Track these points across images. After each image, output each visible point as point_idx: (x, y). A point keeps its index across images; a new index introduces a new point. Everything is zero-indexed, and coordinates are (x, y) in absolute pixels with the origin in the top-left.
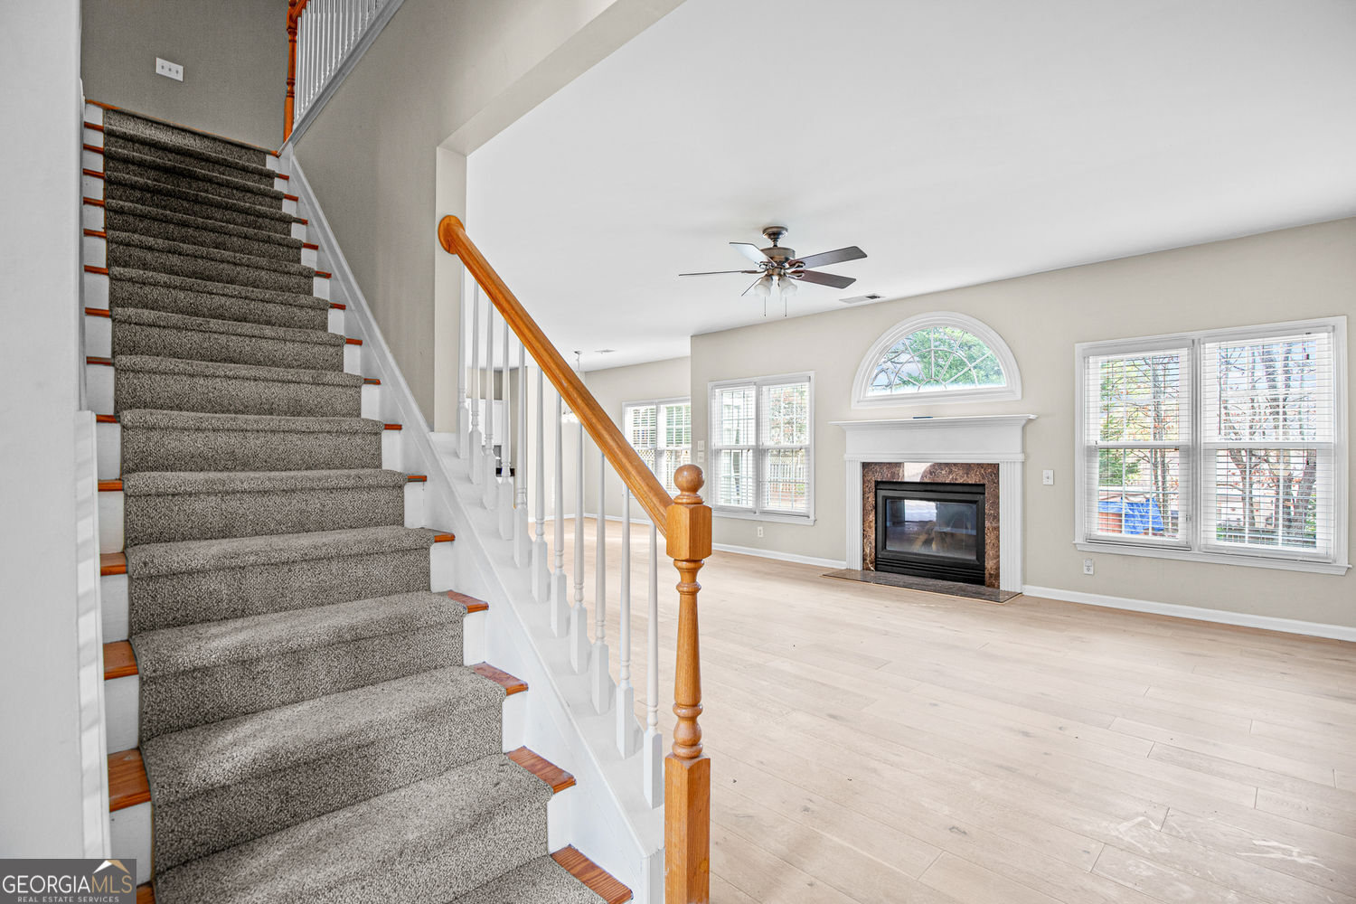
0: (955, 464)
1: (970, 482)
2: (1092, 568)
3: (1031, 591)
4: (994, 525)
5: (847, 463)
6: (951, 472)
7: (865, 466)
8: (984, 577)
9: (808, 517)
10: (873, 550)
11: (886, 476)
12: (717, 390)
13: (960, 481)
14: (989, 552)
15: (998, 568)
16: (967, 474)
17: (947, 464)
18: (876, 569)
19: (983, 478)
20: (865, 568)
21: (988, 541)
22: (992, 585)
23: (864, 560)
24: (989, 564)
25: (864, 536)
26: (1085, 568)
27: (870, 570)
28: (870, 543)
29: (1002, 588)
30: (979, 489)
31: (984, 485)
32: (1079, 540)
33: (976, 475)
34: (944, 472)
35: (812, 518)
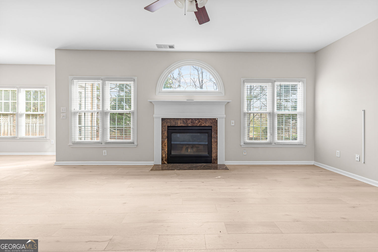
0: (201, 119)
1: (207, 125)
2: (246, 153)
3: (227, 163)
4: (215, 140)
5: (155, 119)
6: (199, 122)
7: (163, 120)
8: (211, 160)
9: (133, 143)
10: (167, 155)
11: (173, 124)
12: (75, 81)
13: (203, 125)
14: (214, 151)
15: (217, 156)
16: (206, 122)
17: (198, 119)
18: (168, 163)
19: (211, 124)
20: (163, 163)
21: (213, 147)
22: (214, 163)
23: (162, 160)
24: (213, 155)
25: (162, 150)
26: (244, 153)
27: (165, 163)
28: (165, 152)
29: (218, 163)
30: (210, 128)
31: (211, 126)
32: (242, 144)
33: (209, 123)
34: (196, 122)
35: (136, 143)
